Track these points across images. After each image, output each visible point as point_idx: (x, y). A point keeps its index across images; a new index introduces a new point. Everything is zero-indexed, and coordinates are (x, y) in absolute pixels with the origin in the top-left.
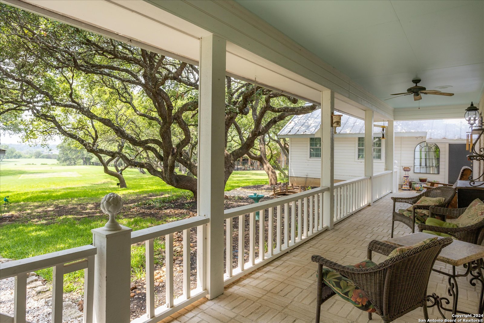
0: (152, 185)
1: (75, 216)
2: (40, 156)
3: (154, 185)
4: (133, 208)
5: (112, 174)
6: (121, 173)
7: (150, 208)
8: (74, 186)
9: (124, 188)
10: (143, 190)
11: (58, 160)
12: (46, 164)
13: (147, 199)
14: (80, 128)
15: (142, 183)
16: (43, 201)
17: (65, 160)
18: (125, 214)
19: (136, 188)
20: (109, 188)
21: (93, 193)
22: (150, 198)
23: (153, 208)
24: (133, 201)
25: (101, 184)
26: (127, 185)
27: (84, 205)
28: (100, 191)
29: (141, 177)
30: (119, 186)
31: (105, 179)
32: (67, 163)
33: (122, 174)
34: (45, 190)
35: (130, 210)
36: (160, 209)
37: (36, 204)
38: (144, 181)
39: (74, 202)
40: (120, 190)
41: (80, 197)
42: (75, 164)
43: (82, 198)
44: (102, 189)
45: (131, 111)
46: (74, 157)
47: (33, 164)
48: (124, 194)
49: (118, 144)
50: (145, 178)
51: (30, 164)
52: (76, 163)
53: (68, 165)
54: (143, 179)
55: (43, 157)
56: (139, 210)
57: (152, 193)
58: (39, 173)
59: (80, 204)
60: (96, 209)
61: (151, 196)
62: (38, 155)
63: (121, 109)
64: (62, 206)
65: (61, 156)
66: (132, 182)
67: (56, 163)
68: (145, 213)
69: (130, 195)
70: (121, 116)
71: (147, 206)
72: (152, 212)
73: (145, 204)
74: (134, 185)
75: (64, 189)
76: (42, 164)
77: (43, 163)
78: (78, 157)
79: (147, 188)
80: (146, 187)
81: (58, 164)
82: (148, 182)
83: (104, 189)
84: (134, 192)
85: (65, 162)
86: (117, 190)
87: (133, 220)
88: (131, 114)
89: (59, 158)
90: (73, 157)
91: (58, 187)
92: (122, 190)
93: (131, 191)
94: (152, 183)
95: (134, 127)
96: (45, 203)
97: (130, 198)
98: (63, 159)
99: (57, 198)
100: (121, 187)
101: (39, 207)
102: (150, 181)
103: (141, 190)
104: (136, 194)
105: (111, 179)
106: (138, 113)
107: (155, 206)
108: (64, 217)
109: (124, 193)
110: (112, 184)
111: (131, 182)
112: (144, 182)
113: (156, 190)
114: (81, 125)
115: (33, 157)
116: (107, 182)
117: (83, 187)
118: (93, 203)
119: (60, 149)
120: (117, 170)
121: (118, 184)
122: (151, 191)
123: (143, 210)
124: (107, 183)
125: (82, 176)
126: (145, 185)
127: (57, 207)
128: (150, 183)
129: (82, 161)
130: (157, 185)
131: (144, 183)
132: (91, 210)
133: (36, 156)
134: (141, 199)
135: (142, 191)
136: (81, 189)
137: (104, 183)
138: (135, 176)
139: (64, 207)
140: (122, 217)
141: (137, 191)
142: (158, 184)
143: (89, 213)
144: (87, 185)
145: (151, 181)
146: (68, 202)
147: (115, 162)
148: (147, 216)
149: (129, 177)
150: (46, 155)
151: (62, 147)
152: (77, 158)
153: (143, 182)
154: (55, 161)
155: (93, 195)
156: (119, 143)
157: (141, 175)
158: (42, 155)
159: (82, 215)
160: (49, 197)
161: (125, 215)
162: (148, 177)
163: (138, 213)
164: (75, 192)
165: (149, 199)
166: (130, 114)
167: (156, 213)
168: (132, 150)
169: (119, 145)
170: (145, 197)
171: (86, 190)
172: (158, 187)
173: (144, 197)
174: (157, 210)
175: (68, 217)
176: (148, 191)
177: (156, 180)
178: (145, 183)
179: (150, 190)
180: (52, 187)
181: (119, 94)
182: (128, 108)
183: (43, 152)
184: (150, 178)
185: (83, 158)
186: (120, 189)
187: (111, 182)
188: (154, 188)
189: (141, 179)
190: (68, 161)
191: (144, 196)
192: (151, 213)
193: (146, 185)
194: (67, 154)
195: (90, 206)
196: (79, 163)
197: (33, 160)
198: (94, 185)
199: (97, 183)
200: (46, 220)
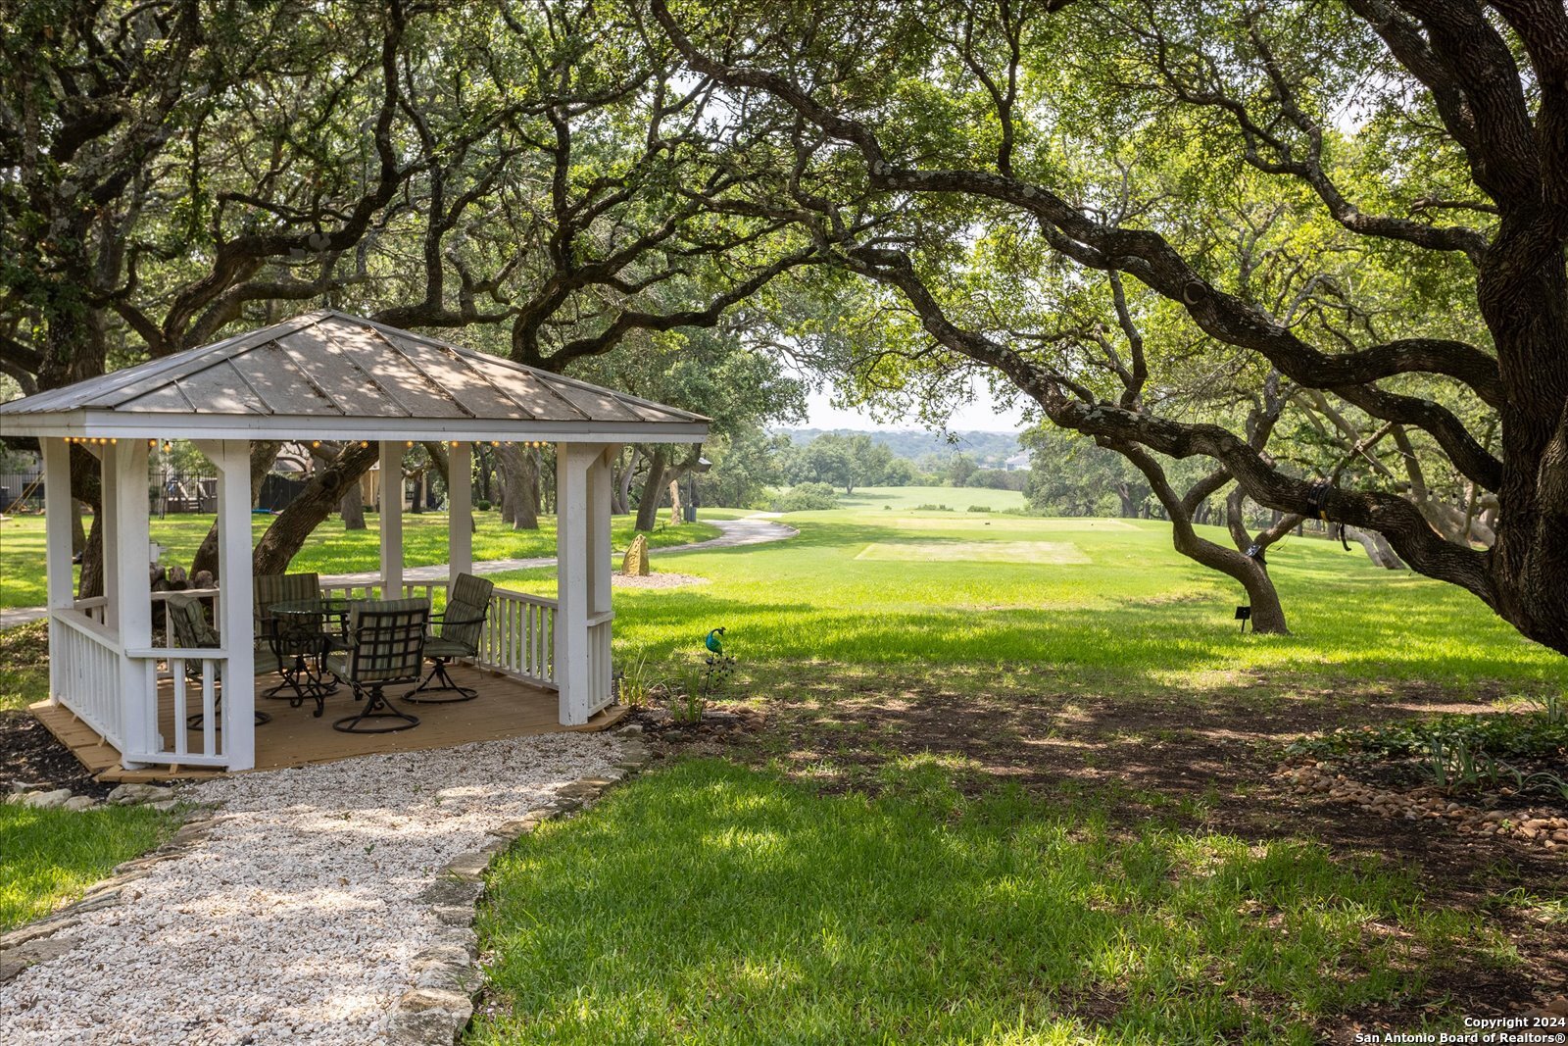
0: (1435, 631)
1: (975, 763)
2: (969, 479)
3: (1444, 634)
4: (1295, 763)
5: (1210, 557)
6: (1259, 557)
7: (1402, 776)
8: (1044, 607)
9: (1271, 635)
10: (1372, 654)
11: (1028, 495)
12: (988, 510)
13: (1391, 713)
14: (1070, 332)
15: (1373, 618)
16: (892, 662)
17: (1054, 496)
18: (1237, 794)
19: (1337, 640)
20: (1198, 628)
21: (1113, 646)
22: (1410, 707)
23: (1418, 782)
24: (1304, 717)
25: (1167, 606)
26: (1291, 618)
27: (1043, 703)
28: (1152, 641)
29: (1376, 582)
30: (1249, 622)
31: (1188, 584)
32: (1062, 508)
33: (1263, 563)
34: (925, 614)
35: (1273, 768)
36: (1467, 794)
37: (856, 672)
38: (1385, 606)
39: (1009, 682)
40: (1249, 645)
41: (1048, 660)
42: (1090, 512)
43: (1055, 666)
44: (1163, 629)
45: (1316, 227)
46: (1084, 481)
47: (942, 508)
48: (1261, 669)
49: (1252, 406)
50: (1395, 591)
51: (931, 508)
52: (1095, 507)
53: (1063, 514)
54: (1386, 594)
55: (979, 483)
56: (1323, 782)
57: (1426, 677)
58: (933, 539)
59: (1028, 700)
60: (1093, 738)
61: (1417, 698)
62: (962, 474)
63: (1267, 225)
64: (949, 698)
65: (1038, 479)
66: (1320, 606)
67: (1022, 508)
68: (1361, 812)
69: (1295, 675)
70: (1266, 263)
71: (1381, 761)
72: (1410, 814)
73: (1367, 748)
74: (1329, 622)
75: (1003, 615)
76: (973, 509)
77: (977, 505)
78: (1100, 480)
79: (1400, 648)
80: (1395, 642)
81: (1027, 509)
82: (1410, 613)
83: (1174, 628)
84: (1318, 664)
85: (1054, 502)
86: (1231, 644)
87: (1261, 851)
88: (1321, 245)
89: (1032, 488)
90: (1081, 484)
91: (982, 605)
92: (1260, 644)
93: (1306, 655)
94: (1435, 618)
95: (1335, 318)
96: (891, 673)
97: (1291, 695)
98: (1044, 490)
99: (954, 654)
100: (1257, 629)
101: (862, 687)
102: (1422, 608)
103: (1360, 656)
104: (1332, 674)
105: (1218, 585)
106: (1351, 217)
107: (1430, 768)
108: (925, 758)
109: (1267, 663)
110: (1220, 609)
111: (1315, 606)
112: (1387, 613)
113: (1451, 666)
114: (1076, 318)
115: (946, 481)
116: (1195, 596)
117: (1083, 612)
118: (1093, 701)
119: (1033, 450)
120: (1241, 539)
121: (1242, 613)
122: (1421, 668)
123: (1353, 786)
124: (1195, 603)
125: (1089, 561)
126: (1390, 626)
127: (930, 698)
128: (1424, 619)
129: (1117, 499)
130: (1464, 633)
131: (1386, 619)
132: (1068, 737)
133: (957, 477)
134: (1352, 709)
135: (1367, 661)
136: (1069, 623)
137: (1180, 603)
138: (1343, 576)
139: (956, 705)
140: (1203, 813)
141: (1341, 656)
142: (1470, 631)
143: (1050, 755)
144: (1102, 606)
145: (1425, 613)
146: (984, 678)
147: (1229, 499)
148: (1367, 832)
149: (1311, 581)
150: (990, 475)
151: (1039, 439)
152: (1096, 485)
153: (1382, 614)
154: (1016, 499)
155: (1106, 653)
156: (1257, 401)
157: (1379, 573)
158: (975, 474)
159: (1007, 761)
160: (919, 648)
161: (1232, 803)
162: (1411, 585)
163: (1315, 801)
164: (1036, 634)
165: (1403, 713)
166: (1314, 245)
167: (1434, 827)
168: (1333, 444)
169: (1255, 414)
170: (1378, 698)
171: (1088, 627)
172: (1469, 643)
173: (1374, 698)
174: (1448, 798)
175: (940, 763)
176: (1403, 664)
177: (1456, 604)
178: (1392, 619)
179: (1414, 657)
180: (963, 601)
181: (1248, 128)
182: (1301, 210)
183: (981, 461)
184: (1421, 595)
185: (1117, 489)
186: (1246, 640)
187: (1214, 599)
188: (1447, 648)
189: (1374, 594)
190: (1064, 498)
191: (1374, 689)
192: (1400, 814)
193: (1398, 630)
194: (1058, 470)
195: (1074, 713)
196: (1107, 511)
197: (946, 494)
198: (1137, 605)
199: (1148, 599)
200: (842, 761)
